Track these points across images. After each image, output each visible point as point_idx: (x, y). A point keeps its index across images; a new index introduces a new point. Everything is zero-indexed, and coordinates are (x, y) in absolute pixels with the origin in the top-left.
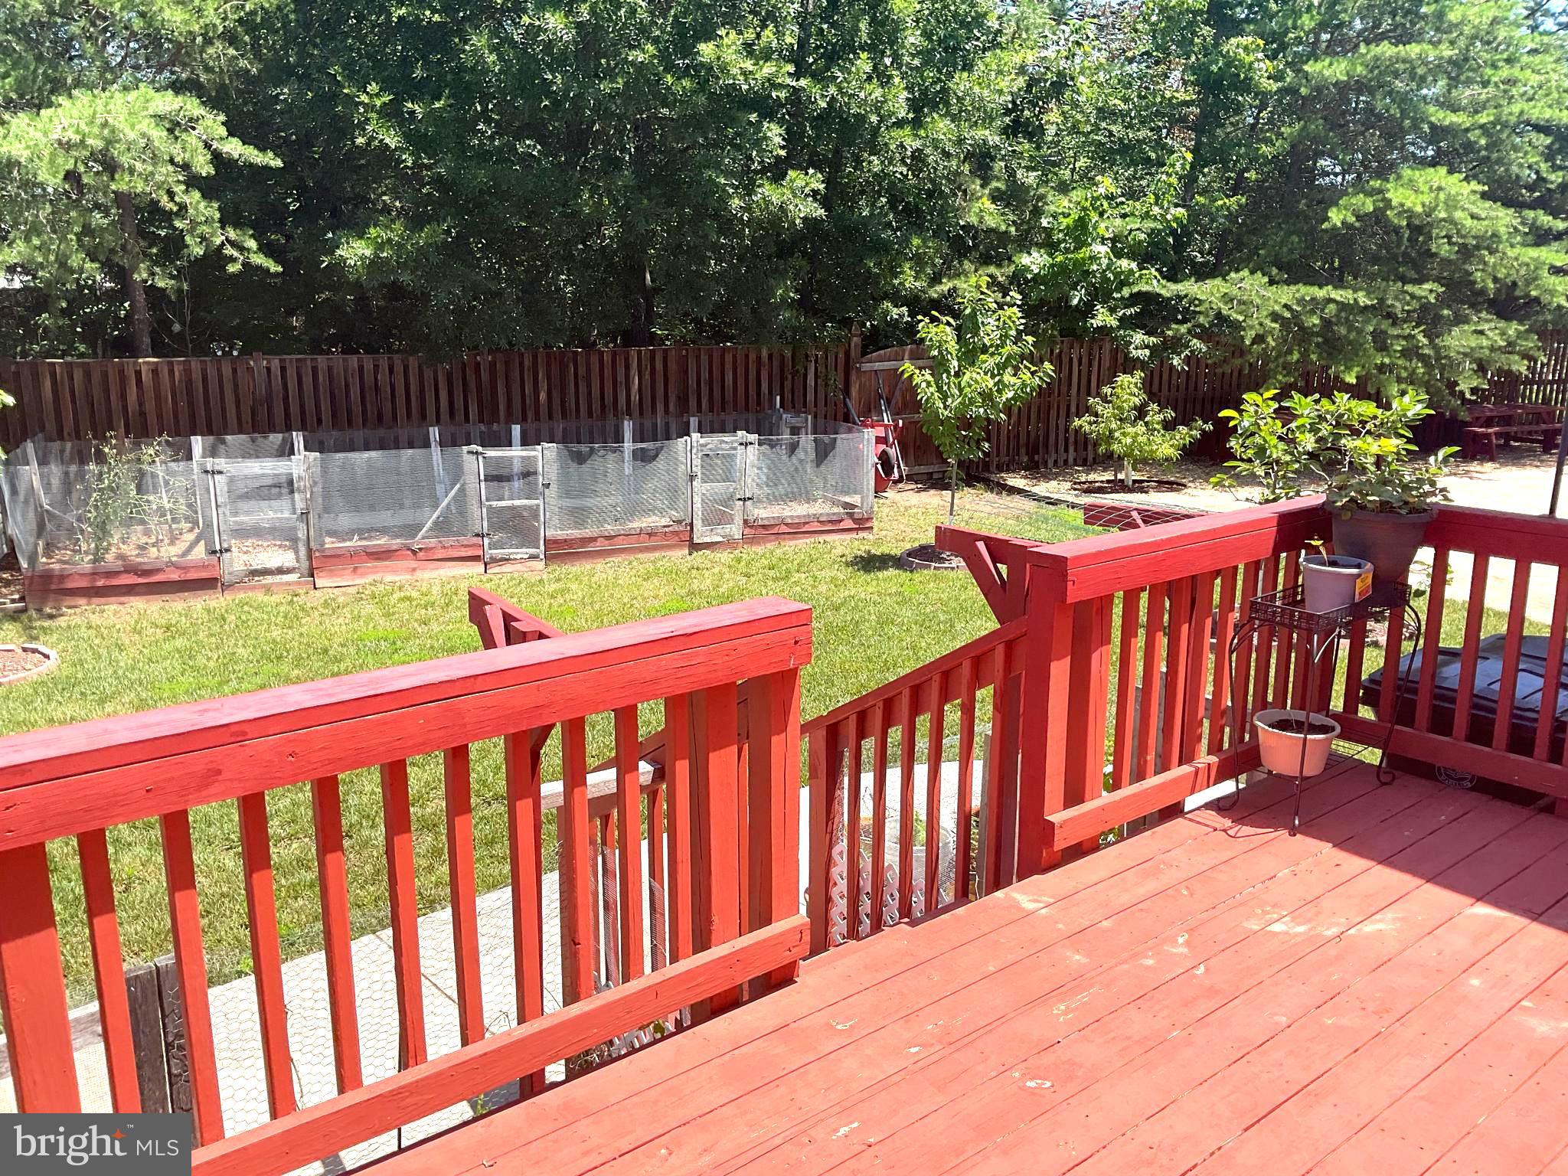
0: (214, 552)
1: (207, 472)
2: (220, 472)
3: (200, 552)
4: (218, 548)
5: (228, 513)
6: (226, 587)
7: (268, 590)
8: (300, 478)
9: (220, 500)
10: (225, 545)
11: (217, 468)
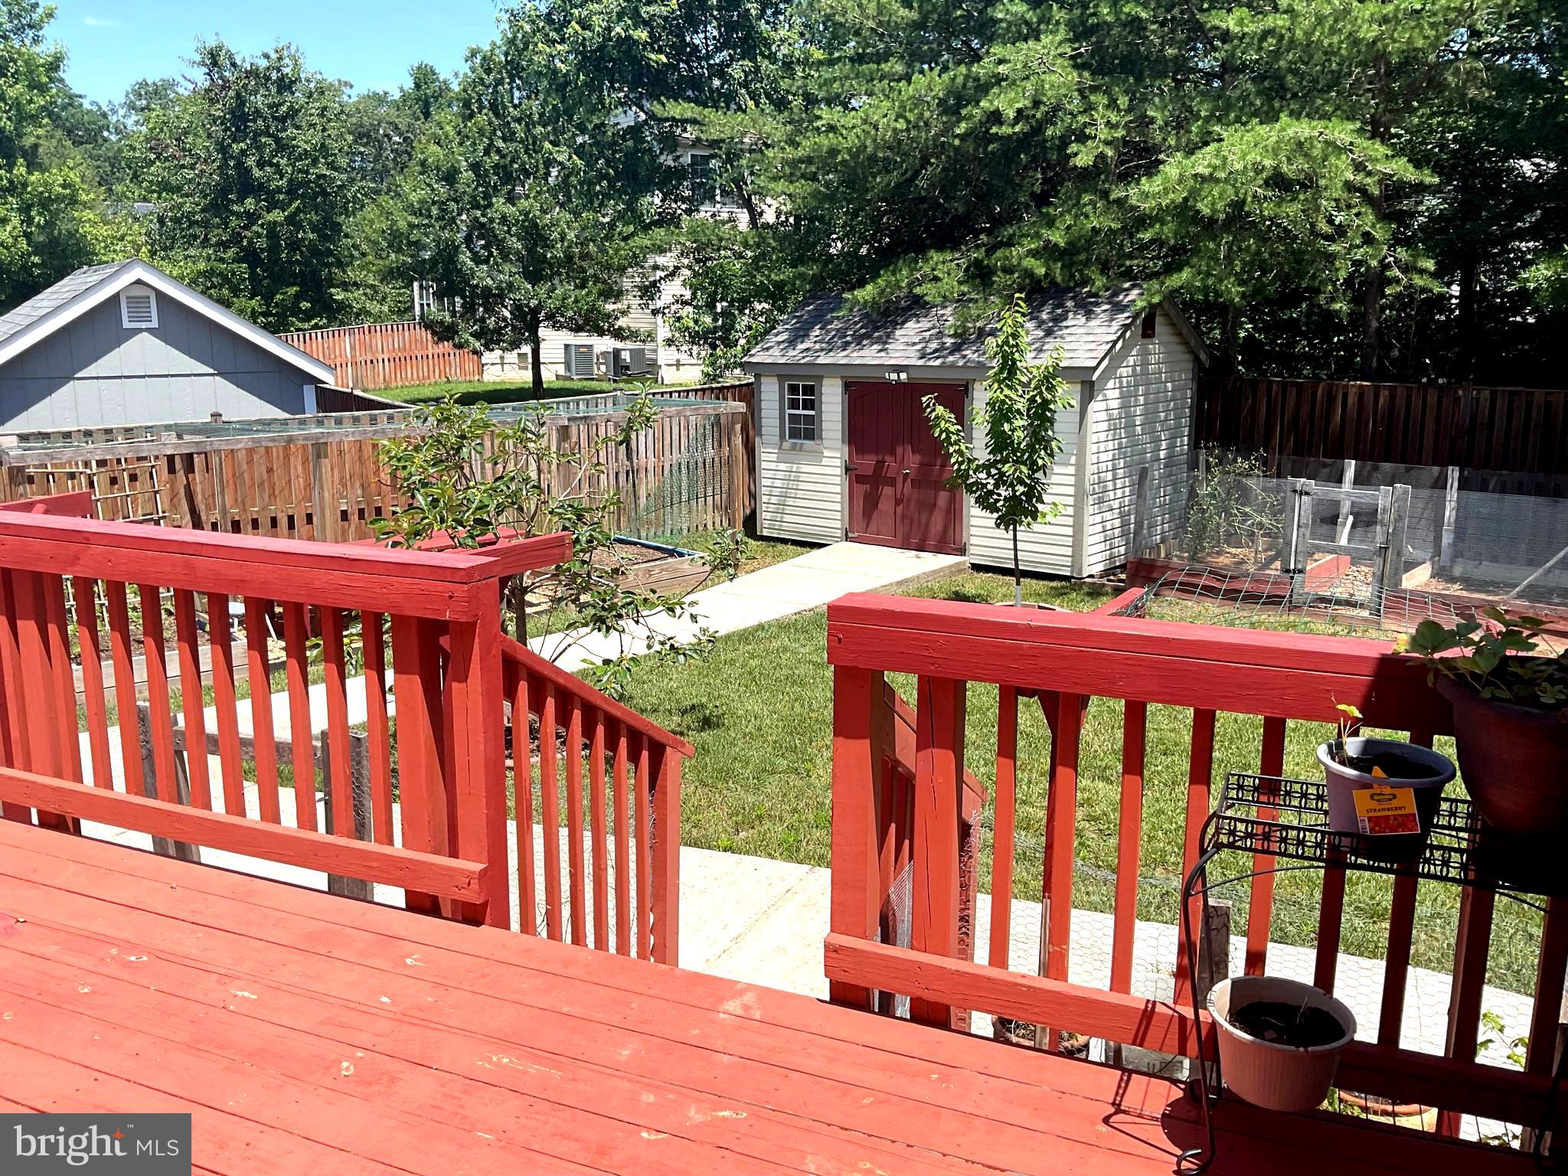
0: (1288, 571)
1: (1295, 491)
2: (1307, 494)
3: (1275, 570)
4: (1292, 567)
5: (1308, 534)
6: (1293, 608)
7: (1334, 620)
8: (1384, 510)
9: (1303, 521)
10: (1300, 566)
11: (1306, 489)
